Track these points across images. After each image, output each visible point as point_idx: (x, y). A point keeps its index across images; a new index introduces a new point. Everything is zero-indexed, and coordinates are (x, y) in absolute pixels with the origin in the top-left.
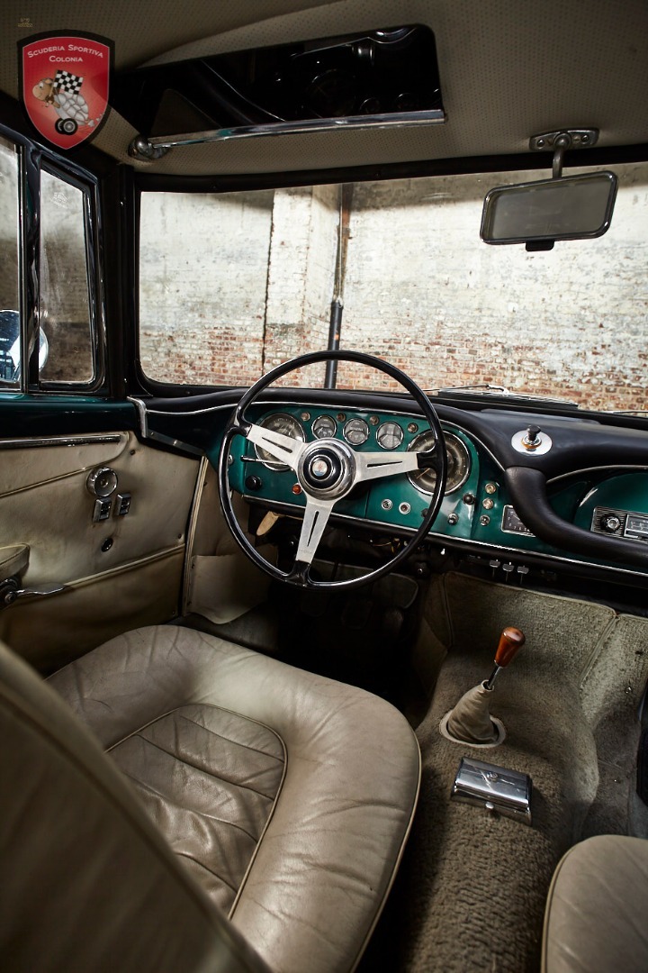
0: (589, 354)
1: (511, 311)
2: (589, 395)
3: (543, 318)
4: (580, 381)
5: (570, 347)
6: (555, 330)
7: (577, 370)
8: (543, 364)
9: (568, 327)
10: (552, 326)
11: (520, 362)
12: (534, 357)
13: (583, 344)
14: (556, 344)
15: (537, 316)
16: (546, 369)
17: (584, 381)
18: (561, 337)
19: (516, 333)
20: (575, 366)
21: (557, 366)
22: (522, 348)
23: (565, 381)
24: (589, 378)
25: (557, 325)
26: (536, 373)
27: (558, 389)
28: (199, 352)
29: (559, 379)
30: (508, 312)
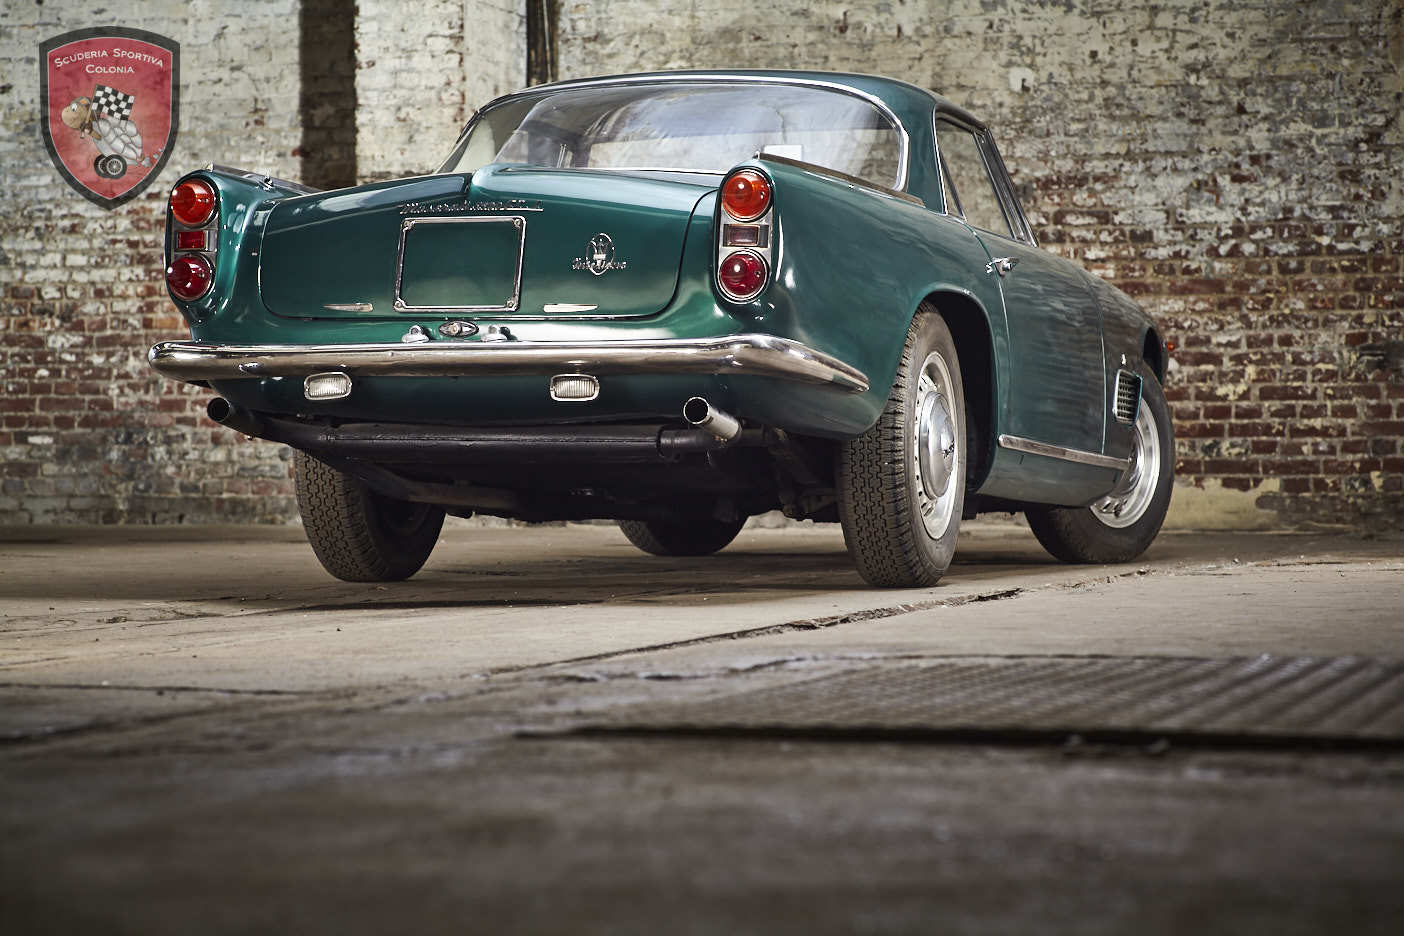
0: (1224, 181)
1: (1017, 87)
2: (1242, 287)
3: (1099, 100)
4: (1213, 252)
5: (1175, 170)
6: (1132, 128)
7: (1204, 225)
8: (1117, 219)
9: (1165, 119)
10: (1124, 120)
11: (1059, 218)
12: (1091, 202)
13: (1206, 158)
14: (1141, 166)
15: (1085, 96)
16: (1127, 229)
17: (1223, 250)
18: (1150, 146)
19: (1039, 145)
20: (1195, 215)
21: (1154, 219)
22: (1059, 182)
23: (1177, 255)
24: (1233, 242)
25: (1136, 117)
26: (1104, 244)
27: (1165, 281)
28: (96, 275)
29: (1163, 253)
30: (1012, 92)
